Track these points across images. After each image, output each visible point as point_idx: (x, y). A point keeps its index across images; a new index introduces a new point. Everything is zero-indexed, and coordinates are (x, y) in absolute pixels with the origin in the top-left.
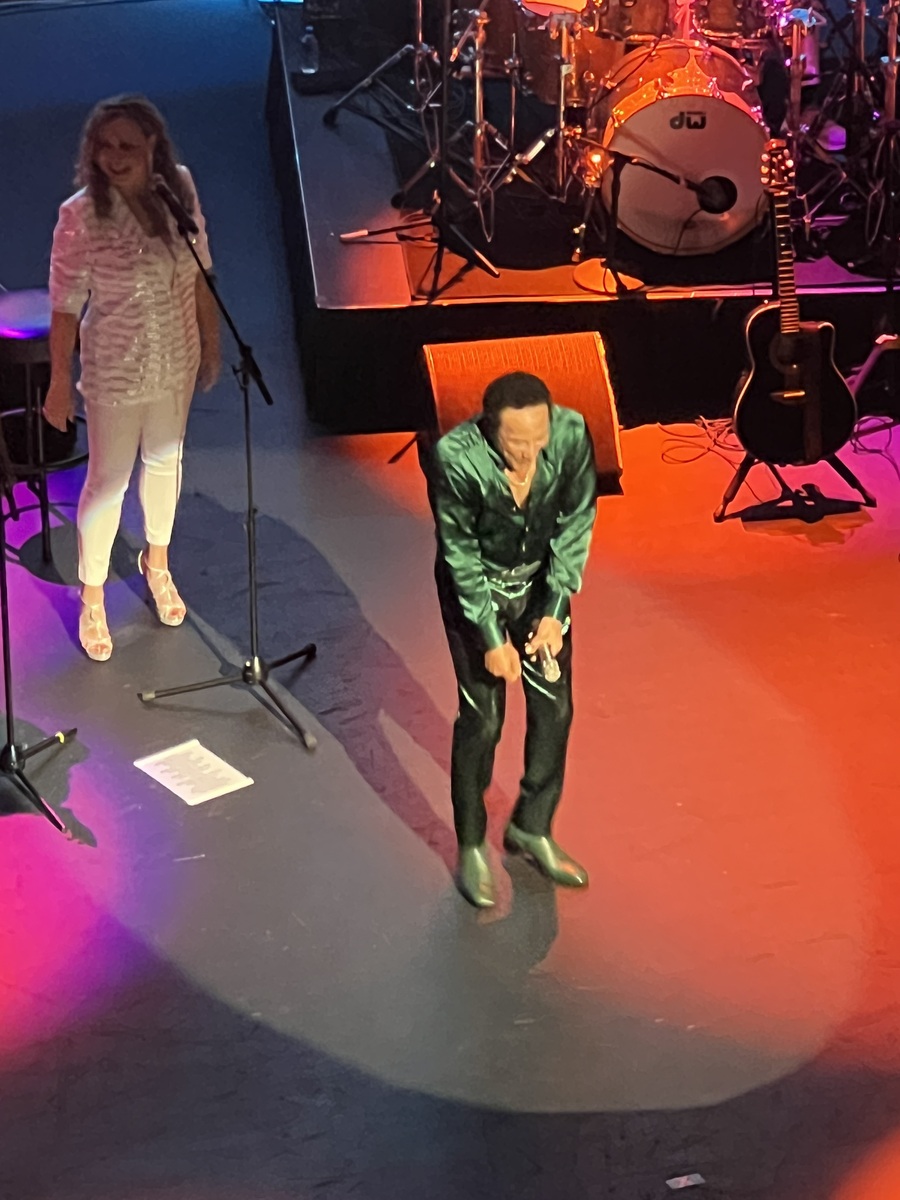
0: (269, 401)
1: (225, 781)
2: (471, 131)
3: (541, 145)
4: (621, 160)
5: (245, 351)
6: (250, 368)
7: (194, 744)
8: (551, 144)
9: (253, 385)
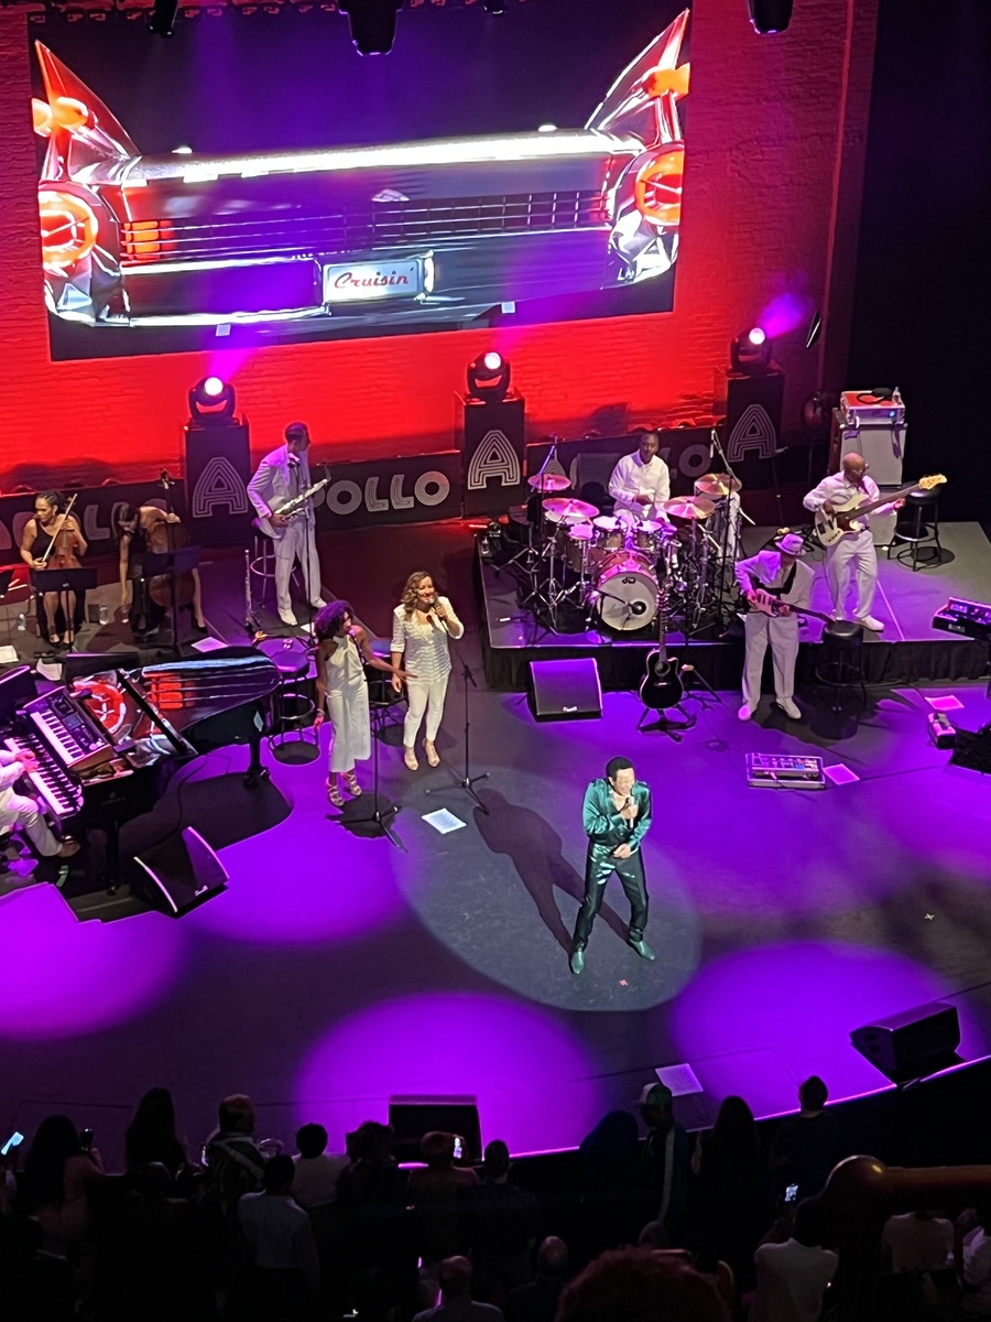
0: (475, 685)
1: (455, 825)
2: (549, 582)
3: (574, 588)
4: (603, 595)
5: (466, 667)
6: (468, 674)
7: (444, 810)
8: (579, 587)
9: (469, 680)
